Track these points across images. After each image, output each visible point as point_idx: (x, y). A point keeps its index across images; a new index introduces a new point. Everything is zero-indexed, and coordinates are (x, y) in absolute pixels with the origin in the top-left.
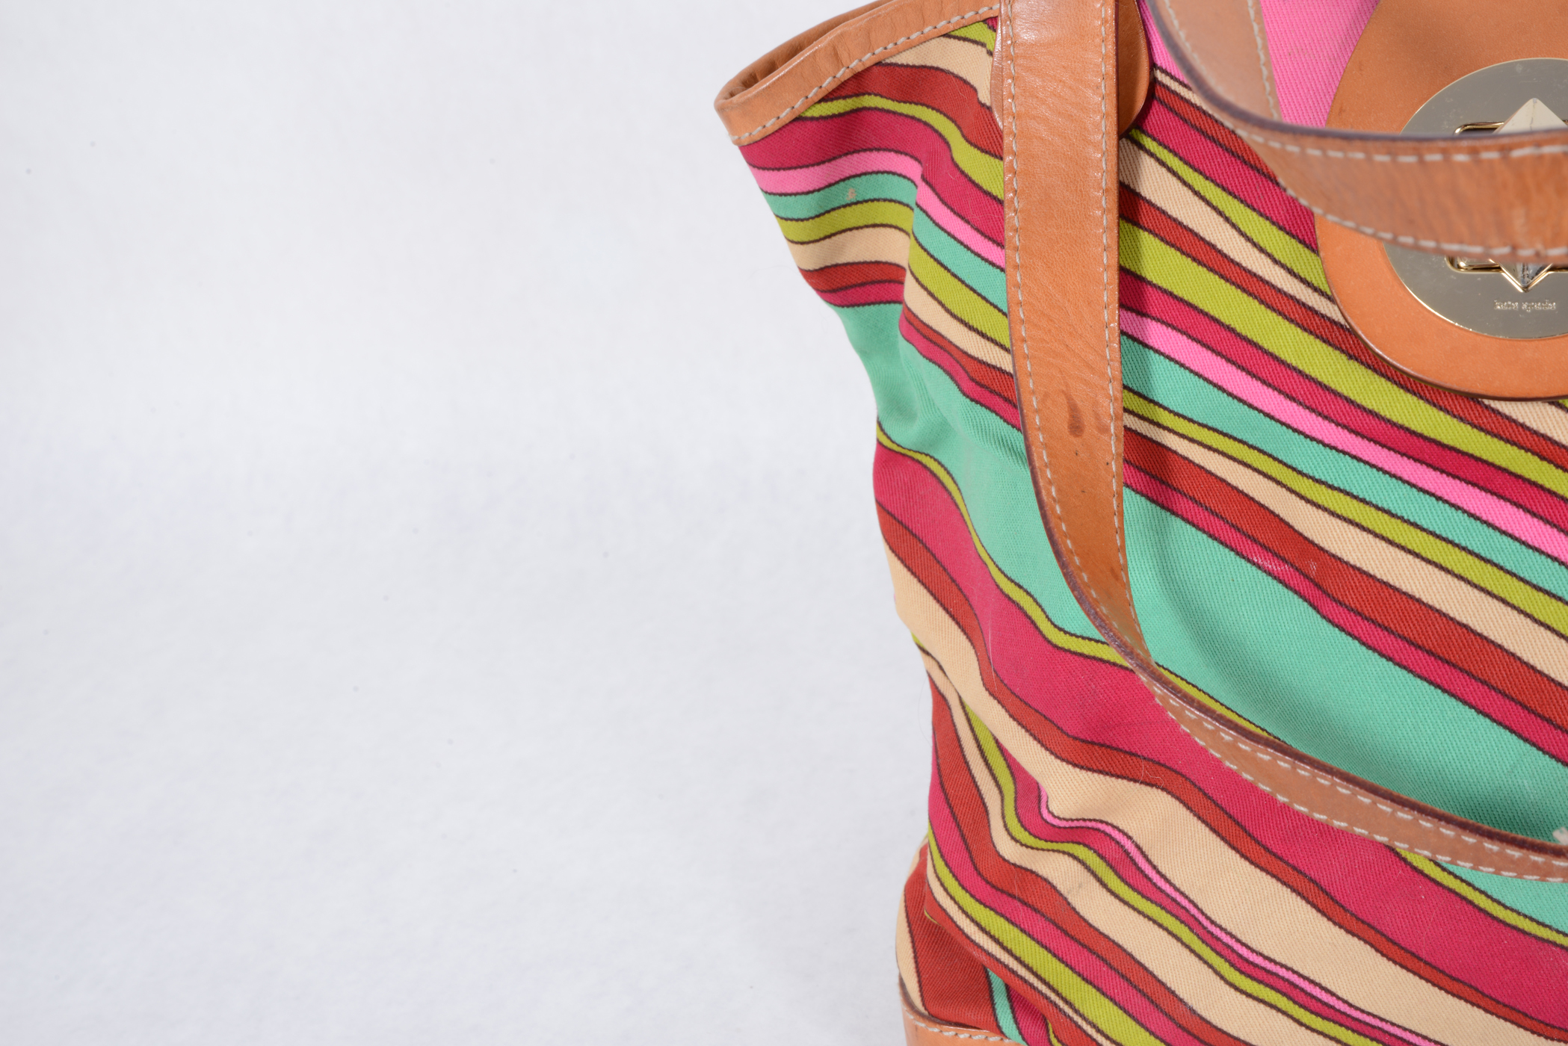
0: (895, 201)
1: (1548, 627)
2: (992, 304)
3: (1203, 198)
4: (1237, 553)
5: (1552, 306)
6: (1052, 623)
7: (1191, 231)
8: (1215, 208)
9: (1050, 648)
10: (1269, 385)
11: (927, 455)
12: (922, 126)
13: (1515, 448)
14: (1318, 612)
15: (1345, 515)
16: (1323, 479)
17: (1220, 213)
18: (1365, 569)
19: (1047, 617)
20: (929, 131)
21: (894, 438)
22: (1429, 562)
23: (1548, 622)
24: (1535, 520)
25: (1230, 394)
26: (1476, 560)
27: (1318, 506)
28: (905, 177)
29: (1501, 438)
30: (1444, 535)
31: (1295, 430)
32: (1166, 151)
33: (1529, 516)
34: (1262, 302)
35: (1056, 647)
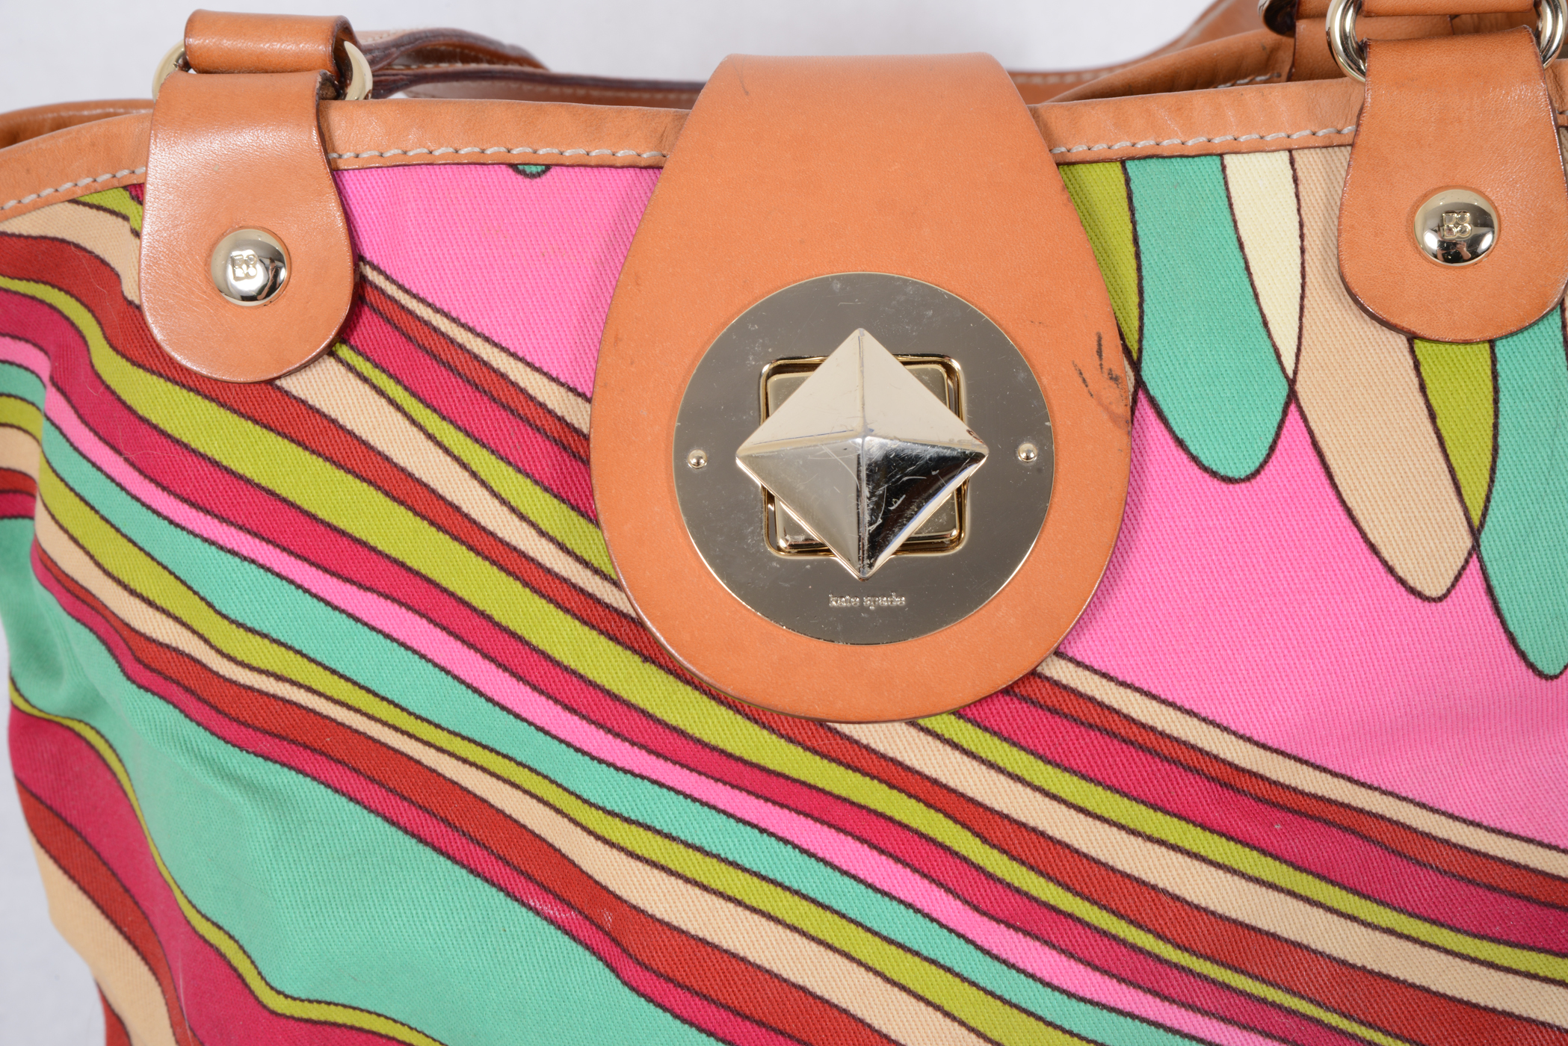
0: (16, 397)
1: (903, 988)
2: (159, 563)
3: (439, 444)
4: (508, 894)
5: (899, 601)
6: (267, 984)
7: (426, 486)
8: (457, 459)
9: (266, 1014)
10: (541, 692)
11: (80, 721)
12: (46, 309)
13: (858, 775)
14: (618, 976)
15: (647, 856)
16: (617, 810)
17: (465, 466)
18: (675, 923)
19: (260, 973)
20: (56, 316)
21: (33, 701)
22: (754, 910)
23: (903, 981)
24: (883, 858)
25: (489, 700)
26: (813, 907)
27: (612, 845)
28: (27, 369)
29: (840, 763)
30: (771, 876)
31: (577, 750)
32: (384, 376)
33: (875, 853)
34: (526, 584)
35: (273, 1013)
